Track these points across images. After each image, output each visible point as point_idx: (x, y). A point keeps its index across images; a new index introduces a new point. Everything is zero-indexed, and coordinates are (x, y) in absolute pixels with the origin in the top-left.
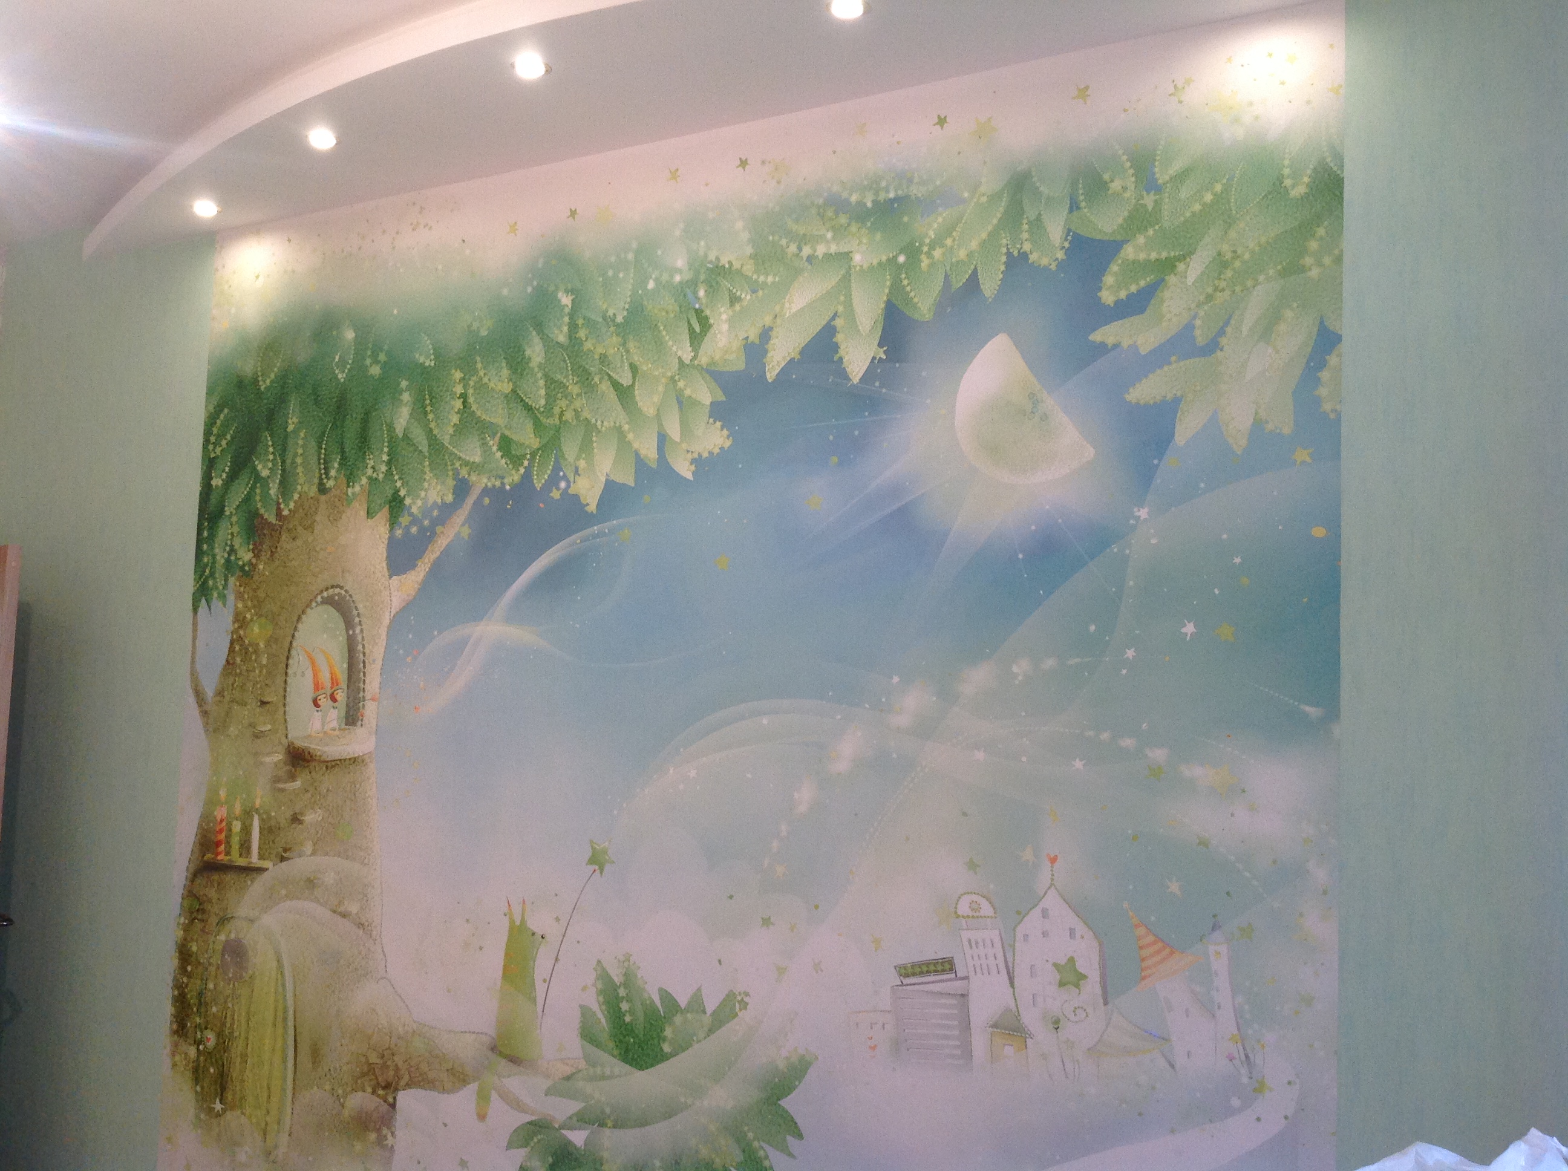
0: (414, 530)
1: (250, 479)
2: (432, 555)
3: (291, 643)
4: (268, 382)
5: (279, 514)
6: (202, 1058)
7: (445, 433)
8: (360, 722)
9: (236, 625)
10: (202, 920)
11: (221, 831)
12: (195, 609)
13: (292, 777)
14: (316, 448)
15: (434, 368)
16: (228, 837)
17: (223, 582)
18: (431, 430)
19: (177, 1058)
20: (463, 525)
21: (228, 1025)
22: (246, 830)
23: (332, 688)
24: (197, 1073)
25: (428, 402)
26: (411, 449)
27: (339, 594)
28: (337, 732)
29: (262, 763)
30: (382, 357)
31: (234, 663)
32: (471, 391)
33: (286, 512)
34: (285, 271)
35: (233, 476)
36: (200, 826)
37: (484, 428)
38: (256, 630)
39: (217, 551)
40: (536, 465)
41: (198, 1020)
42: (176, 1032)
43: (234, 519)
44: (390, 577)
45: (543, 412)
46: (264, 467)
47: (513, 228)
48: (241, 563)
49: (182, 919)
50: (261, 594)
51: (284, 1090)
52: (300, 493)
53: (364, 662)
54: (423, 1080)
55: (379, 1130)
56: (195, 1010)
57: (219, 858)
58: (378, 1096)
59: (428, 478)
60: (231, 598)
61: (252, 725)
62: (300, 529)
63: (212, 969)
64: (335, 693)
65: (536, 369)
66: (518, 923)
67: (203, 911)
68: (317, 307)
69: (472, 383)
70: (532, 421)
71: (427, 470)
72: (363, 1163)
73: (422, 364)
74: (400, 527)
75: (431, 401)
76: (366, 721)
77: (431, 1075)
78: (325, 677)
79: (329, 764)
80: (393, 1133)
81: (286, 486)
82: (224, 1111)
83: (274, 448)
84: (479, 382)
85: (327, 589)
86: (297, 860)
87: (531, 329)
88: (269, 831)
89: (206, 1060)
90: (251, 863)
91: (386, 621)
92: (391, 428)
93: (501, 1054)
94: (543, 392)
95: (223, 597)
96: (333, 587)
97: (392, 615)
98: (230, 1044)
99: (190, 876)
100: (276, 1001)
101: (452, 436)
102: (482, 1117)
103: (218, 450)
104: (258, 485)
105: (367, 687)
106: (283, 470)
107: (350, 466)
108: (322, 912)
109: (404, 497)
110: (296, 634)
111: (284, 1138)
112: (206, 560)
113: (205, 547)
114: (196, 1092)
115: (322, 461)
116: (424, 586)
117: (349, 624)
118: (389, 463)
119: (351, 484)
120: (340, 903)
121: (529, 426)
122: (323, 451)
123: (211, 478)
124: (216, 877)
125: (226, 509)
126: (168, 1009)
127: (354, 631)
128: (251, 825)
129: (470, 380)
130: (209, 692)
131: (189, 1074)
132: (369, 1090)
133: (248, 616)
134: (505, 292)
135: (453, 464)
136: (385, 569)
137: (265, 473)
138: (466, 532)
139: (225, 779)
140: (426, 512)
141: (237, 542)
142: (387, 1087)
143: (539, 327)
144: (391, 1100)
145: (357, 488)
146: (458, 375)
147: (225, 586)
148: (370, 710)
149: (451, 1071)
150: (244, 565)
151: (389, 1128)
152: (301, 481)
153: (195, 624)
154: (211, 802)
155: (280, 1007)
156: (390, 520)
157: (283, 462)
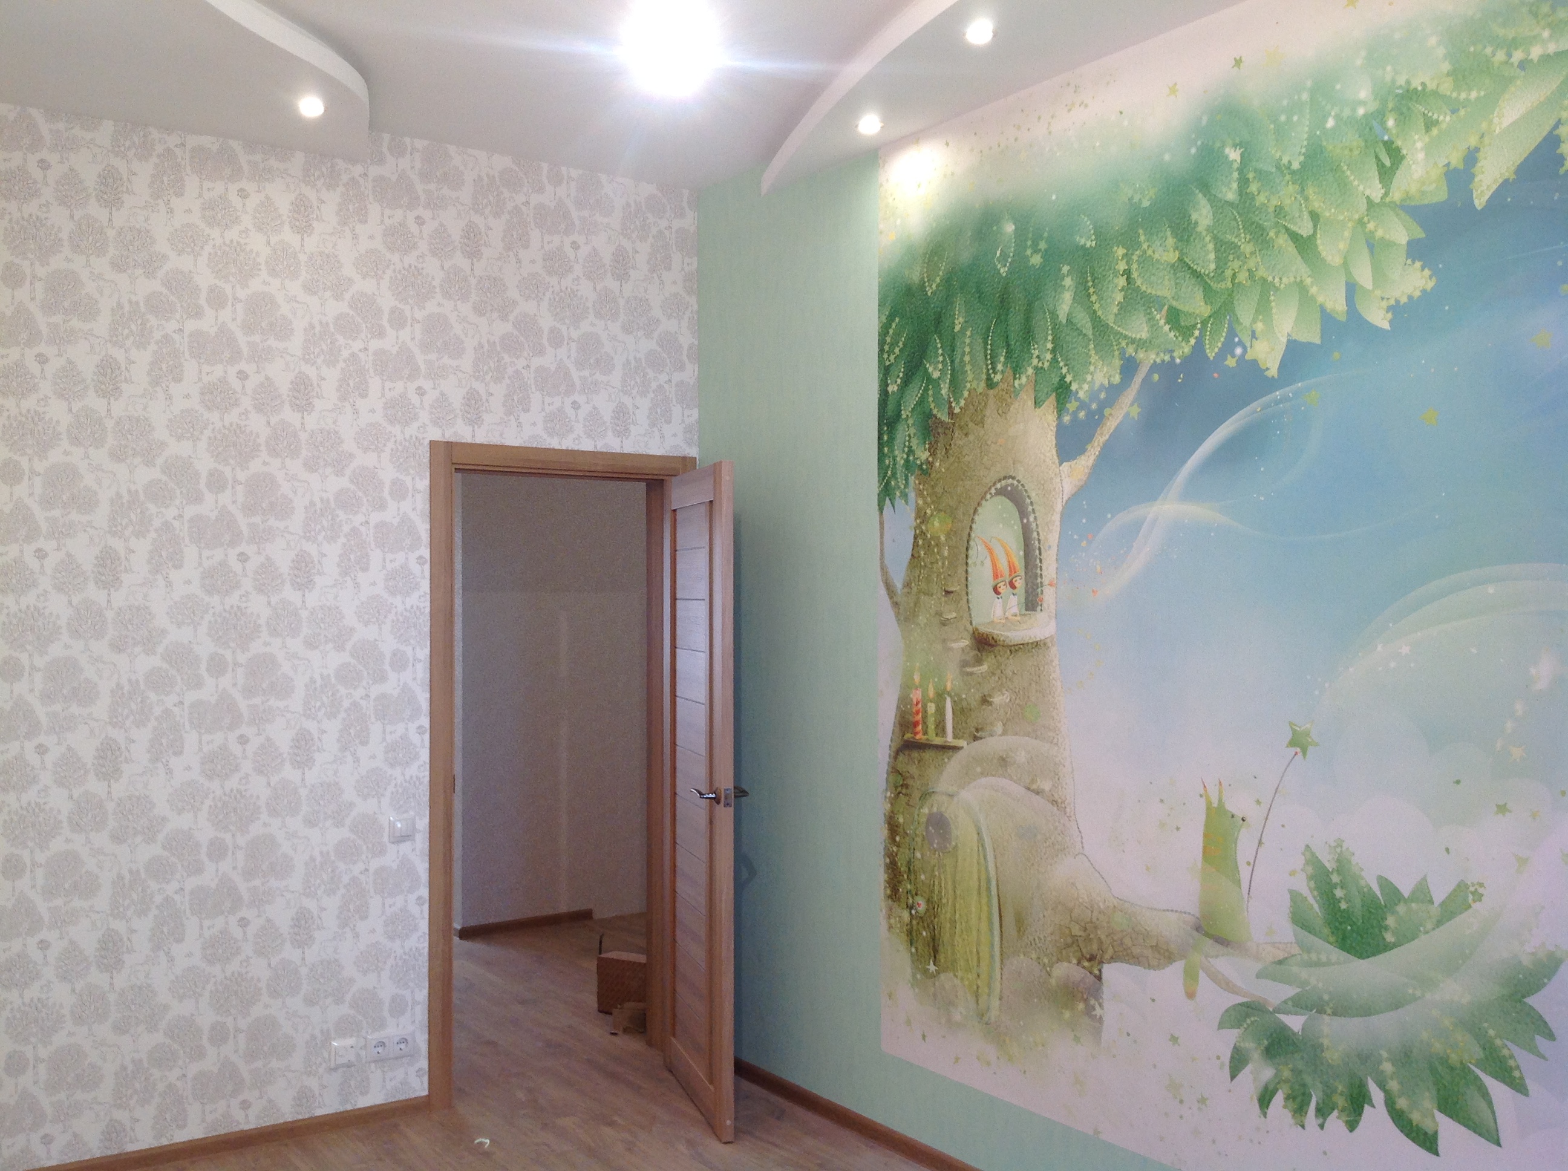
0: (1082, 415)
1: (923, 382)
2: (1101, 438)
3: (969, 535)
4: (934, 286)
5: (951, 414)
6: (914, 922)
7: (1109, 314)
8: (1039, 608)
9: (918, 521)
10: (906, 795)
11: (917, 713)
12: (881, 510)
13: (979, 661)
14: (982, 345)
15: (1095, 248)
16: (925, 718)
17: (904, 482)
18: (1095, 312)
19: (892, 921)
20: (1132, 405)
21: (936, 892)
22: (940, 711)
23: (1010, 575)
24: (911, 936)
25: (1090, 284)
26: (1075, 334)
27: (1012, 484)
28: (1019, 618)
29: (950, 649)
30: (1043, 245)
31: (919, 556)
32: (1135, 266)
33: (957, 410)
34: (945, 176)
35: (906, 382)
36: (898, 707)
37: (1150, 302)
38: (936, 524)
39: (896, 453)
40: (1208, 333)
41: (909, 887)
42: (890, 897)
43: (910, 422)
44: (1061, 464)
45: (1213, 277)
46: (935, 369)
47: (1173, 90)
48: (918, 462)
49: (888, 794)
50: (939, 490)
51: (992, 957)
52: (969, 391)
53: (1040, 549)
54: (1128, 955)
55: (1086, 1001)
56: (905, 876)
57: (918, 737)
58: (1084, 967)
59: (1093, 361)
60: (912, 495)
61: (939, 614)
62: (971, 424)
63: (919, 840)
64: (1014, 580)
65: (1204, 233)
66: (1215, 805)
67: (906, 786)
68: (977, 206)
69: (1135, 258)
70: (1201, 289)
71: (1093, 352)
72: (1073, 1031)
73: (1083, 247)
74: (1068, 413)
75: (1093, 282)
76: (1045, 605)
77: (1136, 951)
78: (1003, 566)
79: (1013, 648)
80: (1101, 1005)
81: (956, 386)
82: (938, 972)
83: (943, 350)
84: (1142, 255)
85: (1000, 481)
86: (991, 738)
87: (1197, 191)
88: (961, 712)
89: (918, 924)
90: (946, 742)
91: (1059, 508)
92: (1054, 315)
93: (1207, 935)
94: (1212, 256)
95: (905, 496)
96: (1005, 478)
97: (1064, 502)
98: (939, 909)
99: (893, 754)
100: (979, 871)
101: (1116, 315)
102: (1191, 995)
103: (892, 357)
104: (930, 387)
105: (1044, 573)
106: (953, 370)
107: (1015, 358)
108: (1018, 790)
109: (1071, 382)
110: (974, 526)
111: (995, 1003)
112: (887, 462)
113: (886, 450)
114: (911, 954)
115: (989, 357)
116: (1095, 469)
117: (1023, 513)
118: (1053, 351)
119: (1017, 376)
120: (1033, 781)
121: (1199, 294)
122: (989, 347)
123: (887, 385)
124: (915, 754)
125: (903, 412)
126: (881, 876)
127: (1028, 520)
128: (944, 707)
129: (1132, 254)
130: (899, 585)
131: (904, 936)
132: (1075, 961)
133: (929, 512)
134: (1167, 157)
135: (1120, 343)
136: (1055, 457)
137: (936, 375)
138: (1135, 411)
139: (918, 664)
140: (1093, 396)
141: (914, 442)
142: (1092, 959)
143: (1205, 187)
144: (1097, 972)
145: (1024, 380)
146: (1120, 251)
147: (906, 485)
148: (1048, 596)
149: (1156, 948)
150: (922, 464)
151: (1096, 999)
152: (970, 378)
153: (882, 524)
154: (907, 686)
155: (983, 877)
156: (1057, 408)
157: (952, 362)
